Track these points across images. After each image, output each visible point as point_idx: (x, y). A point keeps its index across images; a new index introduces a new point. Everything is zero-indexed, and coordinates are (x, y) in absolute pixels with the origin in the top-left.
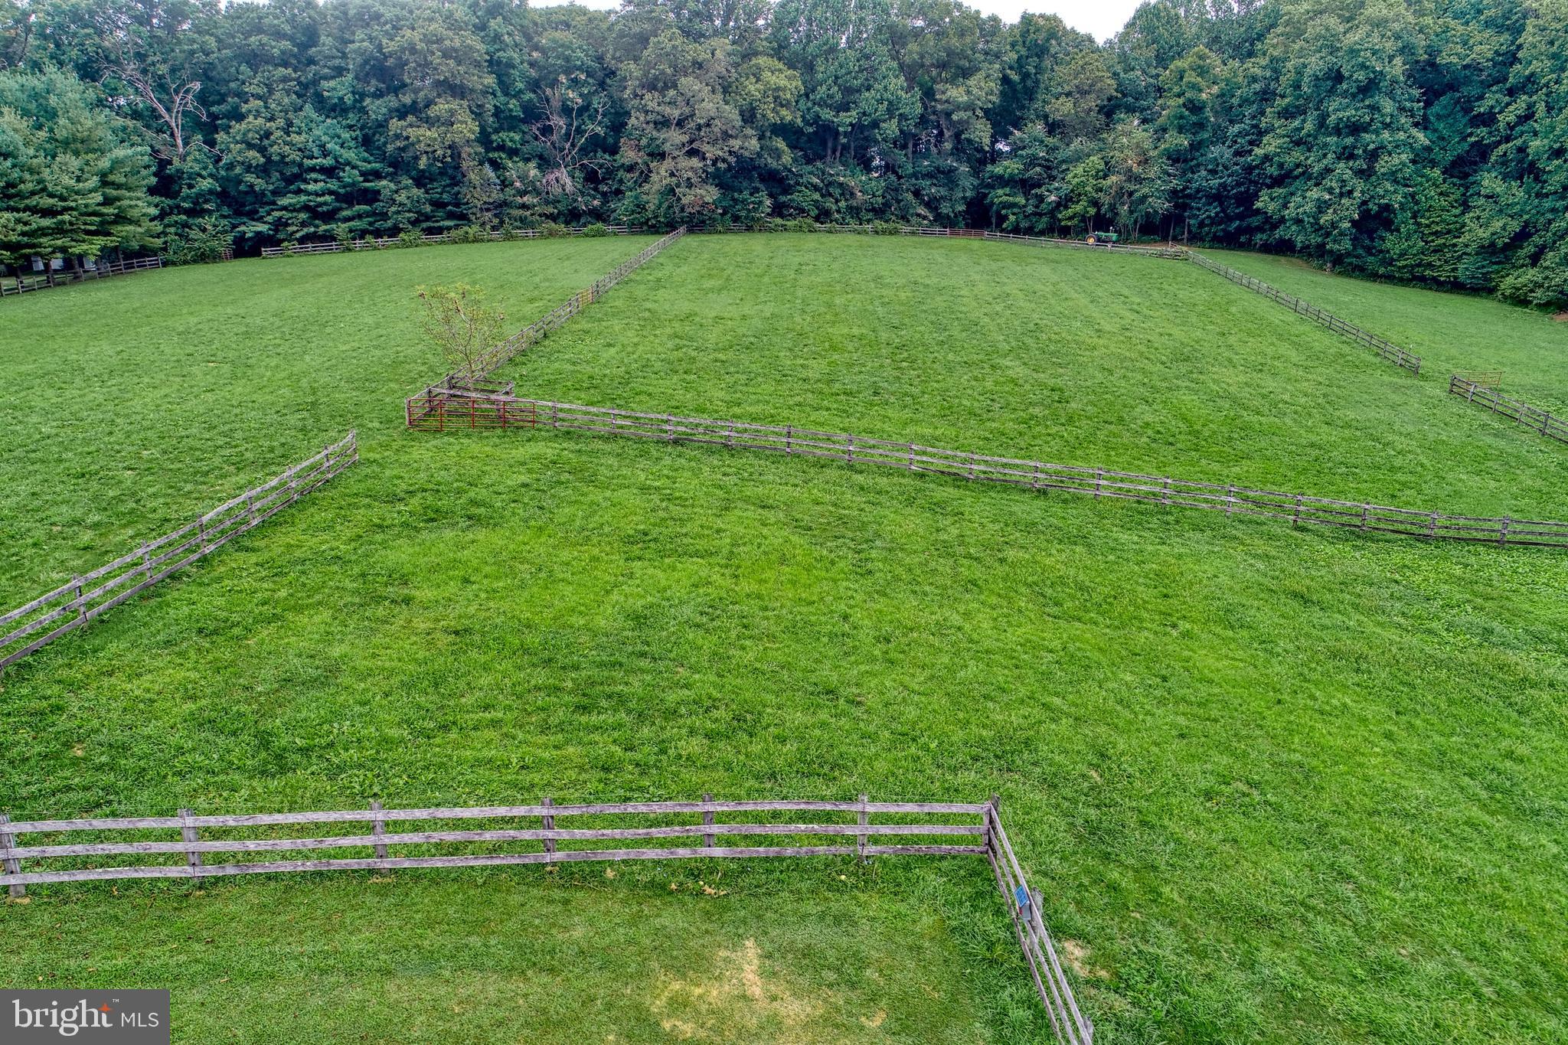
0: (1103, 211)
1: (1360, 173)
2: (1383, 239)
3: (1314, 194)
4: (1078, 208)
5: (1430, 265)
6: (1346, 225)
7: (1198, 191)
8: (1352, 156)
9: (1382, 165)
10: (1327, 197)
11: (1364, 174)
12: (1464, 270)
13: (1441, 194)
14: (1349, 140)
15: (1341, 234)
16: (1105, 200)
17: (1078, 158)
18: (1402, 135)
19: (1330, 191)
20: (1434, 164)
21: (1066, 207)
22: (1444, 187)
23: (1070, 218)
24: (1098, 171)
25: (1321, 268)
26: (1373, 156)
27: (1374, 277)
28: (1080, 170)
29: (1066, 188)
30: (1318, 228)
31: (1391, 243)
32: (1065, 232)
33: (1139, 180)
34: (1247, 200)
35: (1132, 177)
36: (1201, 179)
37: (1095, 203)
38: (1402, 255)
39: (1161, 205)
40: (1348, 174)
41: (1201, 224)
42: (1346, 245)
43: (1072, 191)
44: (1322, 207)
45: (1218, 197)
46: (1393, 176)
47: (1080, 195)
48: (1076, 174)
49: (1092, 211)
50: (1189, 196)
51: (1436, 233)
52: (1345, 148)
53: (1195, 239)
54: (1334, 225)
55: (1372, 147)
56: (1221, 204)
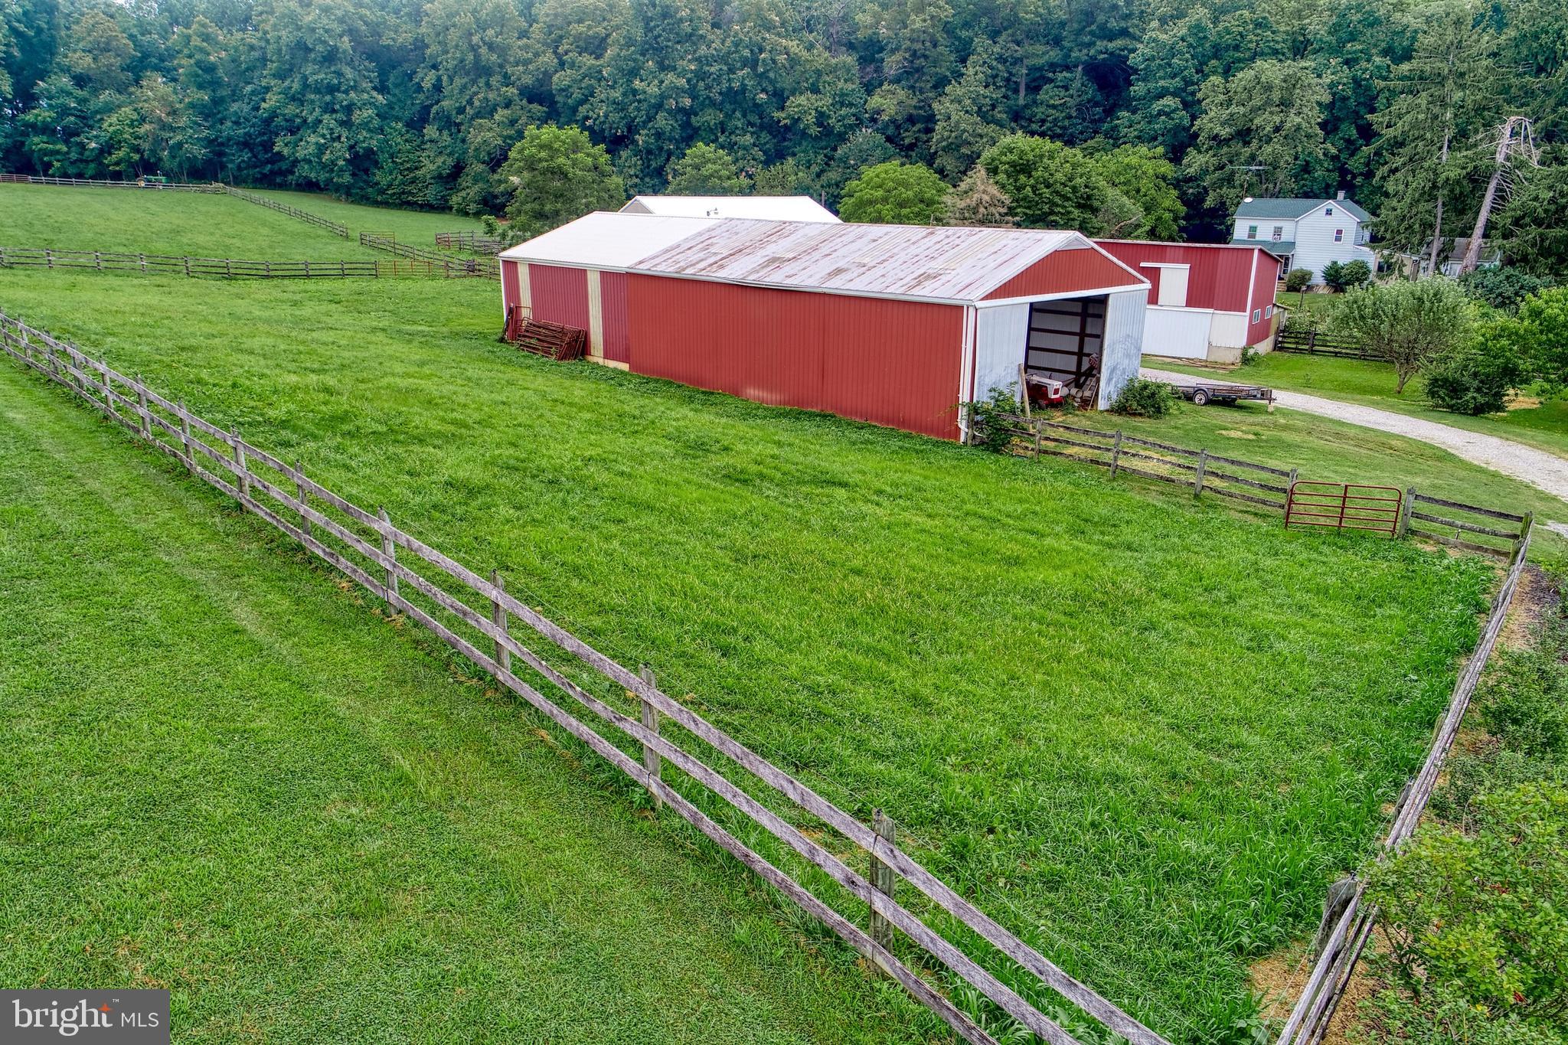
0: (146, 156)
1: (342, 123)
2: (374, 174)
3: (313, 139)
4: (121, 154)
5: (410, 193)
6: (341, 163)
7: (229, 139)
8: (334, 111)
9: (358, 117)
10: (323, 141)
11: (346, 124)
12: (431, 194)
13: (406, 141)
14: (328, 98)
15: (341, 170)
16: (146, 146)
17: (109, 109)
18: (365, 96)
19: (323, 136)
20: (398, 119)
21: (110, 154)
22: (408, 136)
23: (117, 164)
24: (132, 121)
25: (339, 200)
26: (349, 109)
27: (377, 204)
28: (114, 119)
29: (104, 137)
30: (324, 166)
31: (380, 177)
32: (117, 176)
33: (172, 129)
34: (268, 146)
35: (164, 127)
36: (227, 129)
37: (136, 149)
38: (390, 186)
39: (200, 152)
40: (333, 122)
41: (239, 168)
42: (347, 178)
43: (111, 138)
44: (321, 149)
45: (246, 144)
46: (365, 125)
47: (120, 142)
48: (111, 123)
49: (136, 157)
50: (222, 144)
51: (407, 169)
52: (327, 104)
53: (238, 181)
54: (333, 163)
55: (345, 103)
56: (251, 150)
